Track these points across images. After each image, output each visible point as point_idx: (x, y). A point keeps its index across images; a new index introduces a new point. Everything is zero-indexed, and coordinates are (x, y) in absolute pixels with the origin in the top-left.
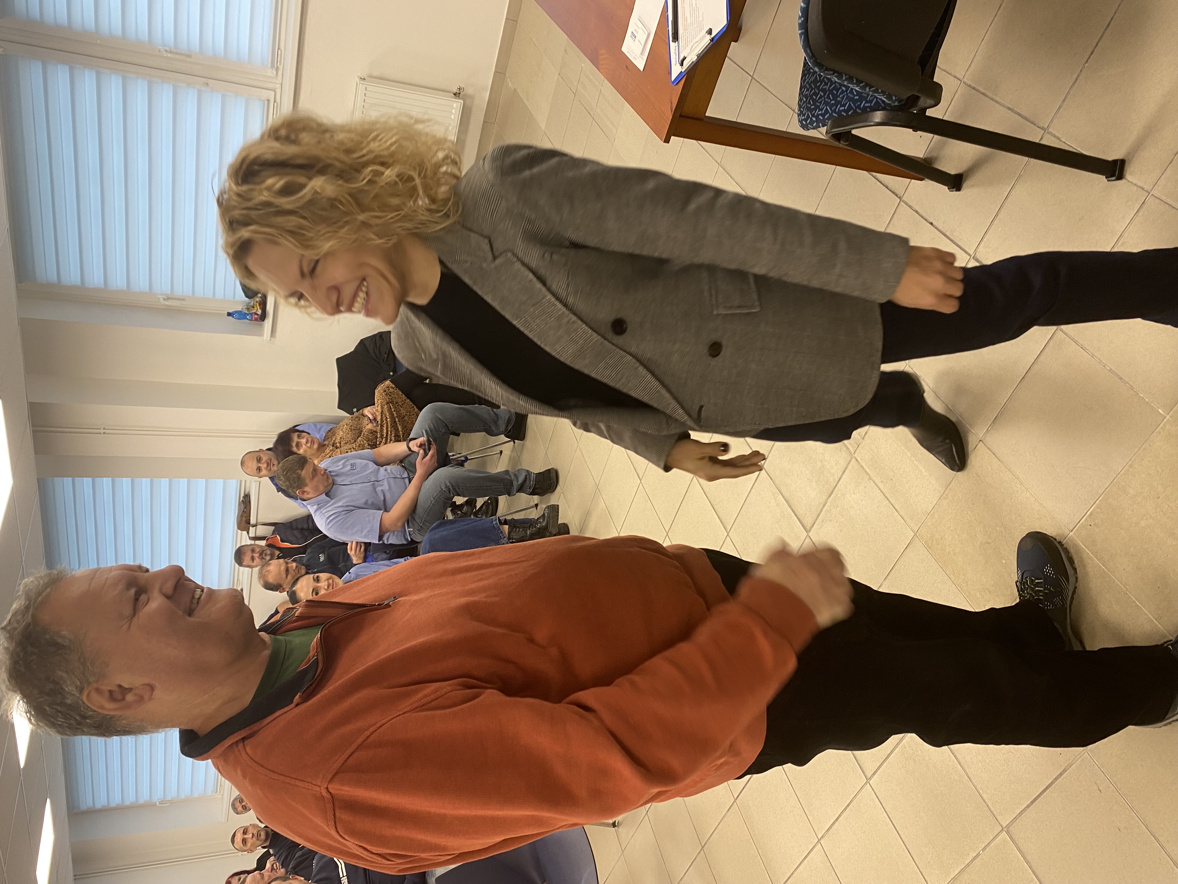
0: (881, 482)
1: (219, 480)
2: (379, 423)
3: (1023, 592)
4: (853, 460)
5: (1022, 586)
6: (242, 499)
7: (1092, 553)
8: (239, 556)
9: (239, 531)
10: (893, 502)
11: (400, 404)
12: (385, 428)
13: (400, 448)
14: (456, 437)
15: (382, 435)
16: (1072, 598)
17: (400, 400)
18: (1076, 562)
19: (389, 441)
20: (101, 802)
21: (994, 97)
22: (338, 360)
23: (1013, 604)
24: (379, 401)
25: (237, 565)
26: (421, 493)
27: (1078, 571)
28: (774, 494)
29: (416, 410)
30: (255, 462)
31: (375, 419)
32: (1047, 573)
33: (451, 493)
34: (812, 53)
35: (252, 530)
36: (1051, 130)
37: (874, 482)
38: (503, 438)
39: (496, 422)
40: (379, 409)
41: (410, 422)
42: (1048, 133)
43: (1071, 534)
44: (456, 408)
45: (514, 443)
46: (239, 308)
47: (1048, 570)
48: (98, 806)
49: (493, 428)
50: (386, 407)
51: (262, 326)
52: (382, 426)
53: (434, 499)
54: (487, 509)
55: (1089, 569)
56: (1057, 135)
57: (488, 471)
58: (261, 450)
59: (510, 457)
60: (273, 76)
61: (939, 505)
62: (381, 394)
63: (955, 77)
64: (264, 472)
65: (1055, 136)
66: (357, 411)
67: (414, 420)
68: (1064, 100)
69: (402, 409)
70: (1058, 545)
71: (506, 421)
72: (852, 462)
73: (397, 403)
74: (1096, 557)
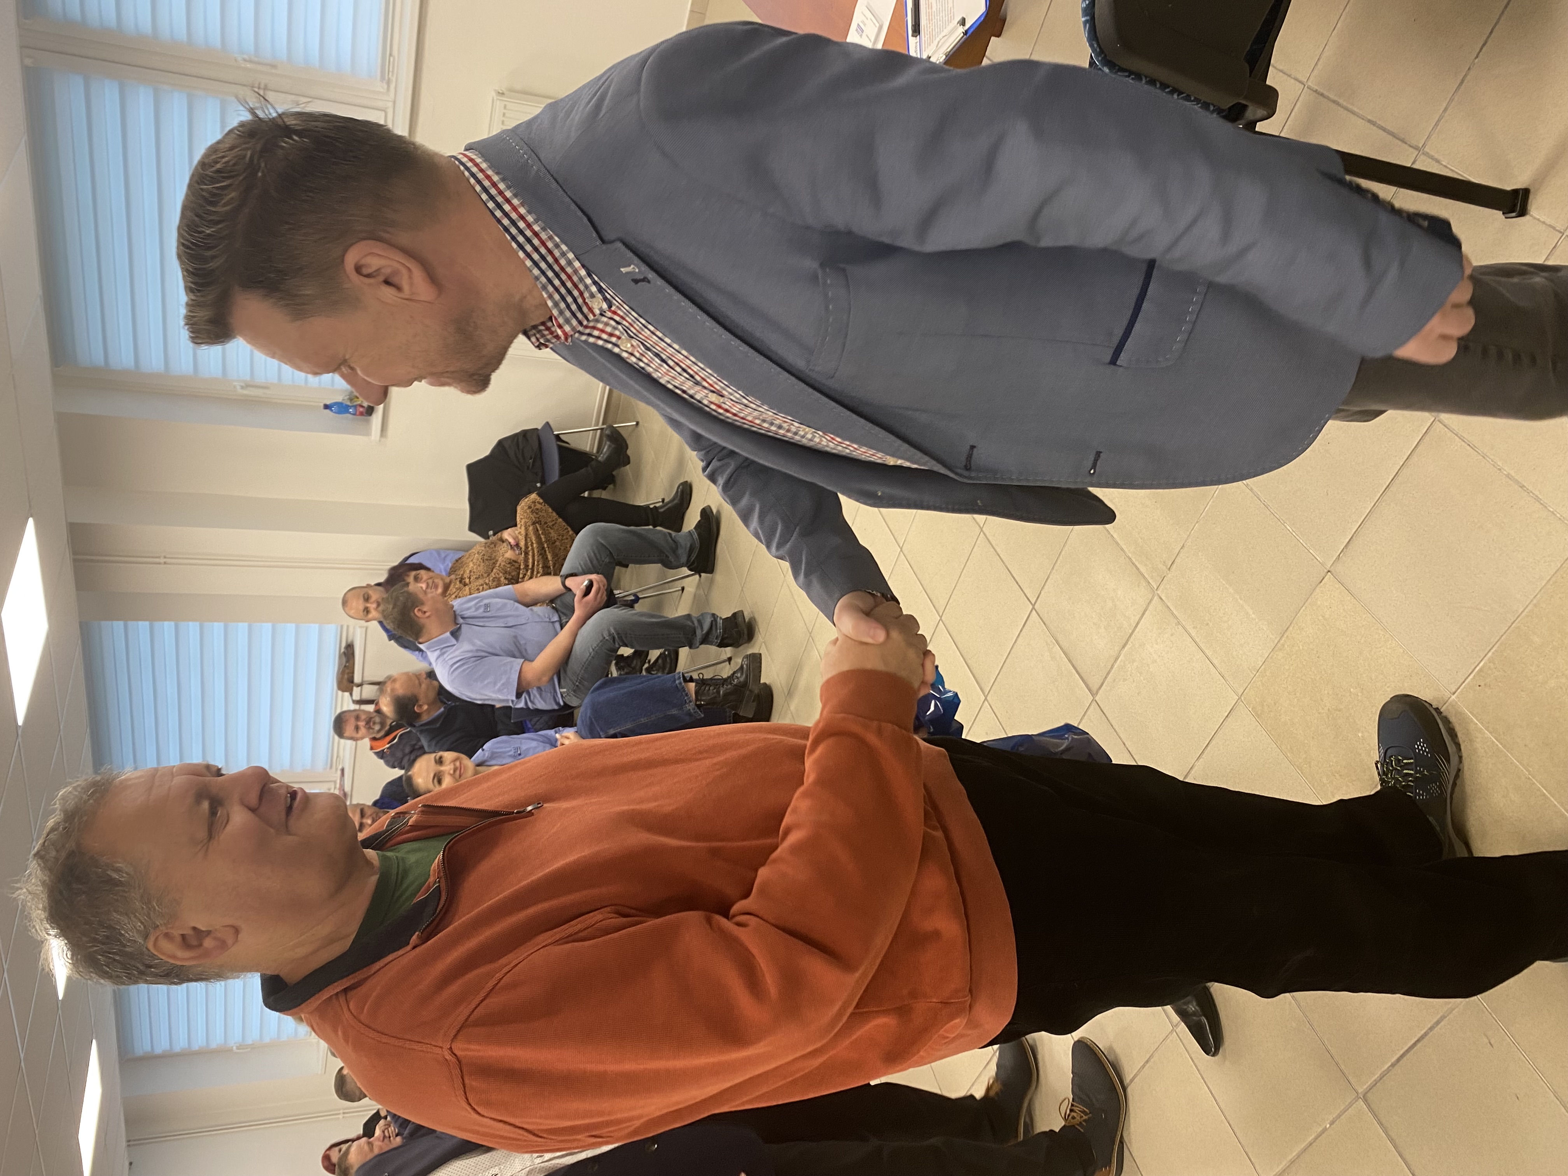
0: (1194, 628)
1: (312, 625)
2: (523, 549)
3: (1387, 776)
4: (1156, 598)
5: (1385, 766)
6: (343, 650)
7: (1482, 723)
8: (340, 725)
9: (340, 693)
10: (1209, 653)
11: (551, 524)
12: (530, 557)
13: (550, 585)
14: (623, 569)
15: (527, 566)
16: (1454, 784)
17: (550, 520)
18: (1459, 735)
19: (535, 573)
20: (162, 1046)
21: (1350, 107)
22: (470, 468)
23: (1372, 793)
24: (523, 521)
25: (336, 737)
26: (577, 643)
27: (1462, 747)
28: (1047, 644)
29: (571, 532)
30: (361, 601)
31: (517, 545)
32: (1419, 751)
33: (617, 643)
34: (1100, 48)
35: (356, 690)
36: (1427, 149)
37: (1184, 628)
38: (685, 571)
39: (674, 550)
40: (523, 531)
41: (562, 548)
42: (1423, 153)
43: (1453, 697)
44: (624, 531)
45: (700, 576)
46: (339, 399)
47: (1421, 746)
48: (158, 1050)
49: (672, 558)
50: (531, 528)
51: (368, 422)
52: (526, 553)
53: (593, 650)
54: (664, 662)
55: (1478, 745)
56: (1436, 156)
57: (665, 615)
58: (369, 586)
59: (695, 596)
60: (382, 90)
61: (1271, 658)
62: (525, 512)
63: (1296, 79)
64: (374, 614)
65: (1432, 158)
66: (494, 534)
67: (568, 546)
68: (1445, 110)
69: (552, 531)
70: (1434, 712)
71: (688, 550)
72: (1153, 602)
73: (546, 523)
74: (1487, 729)
